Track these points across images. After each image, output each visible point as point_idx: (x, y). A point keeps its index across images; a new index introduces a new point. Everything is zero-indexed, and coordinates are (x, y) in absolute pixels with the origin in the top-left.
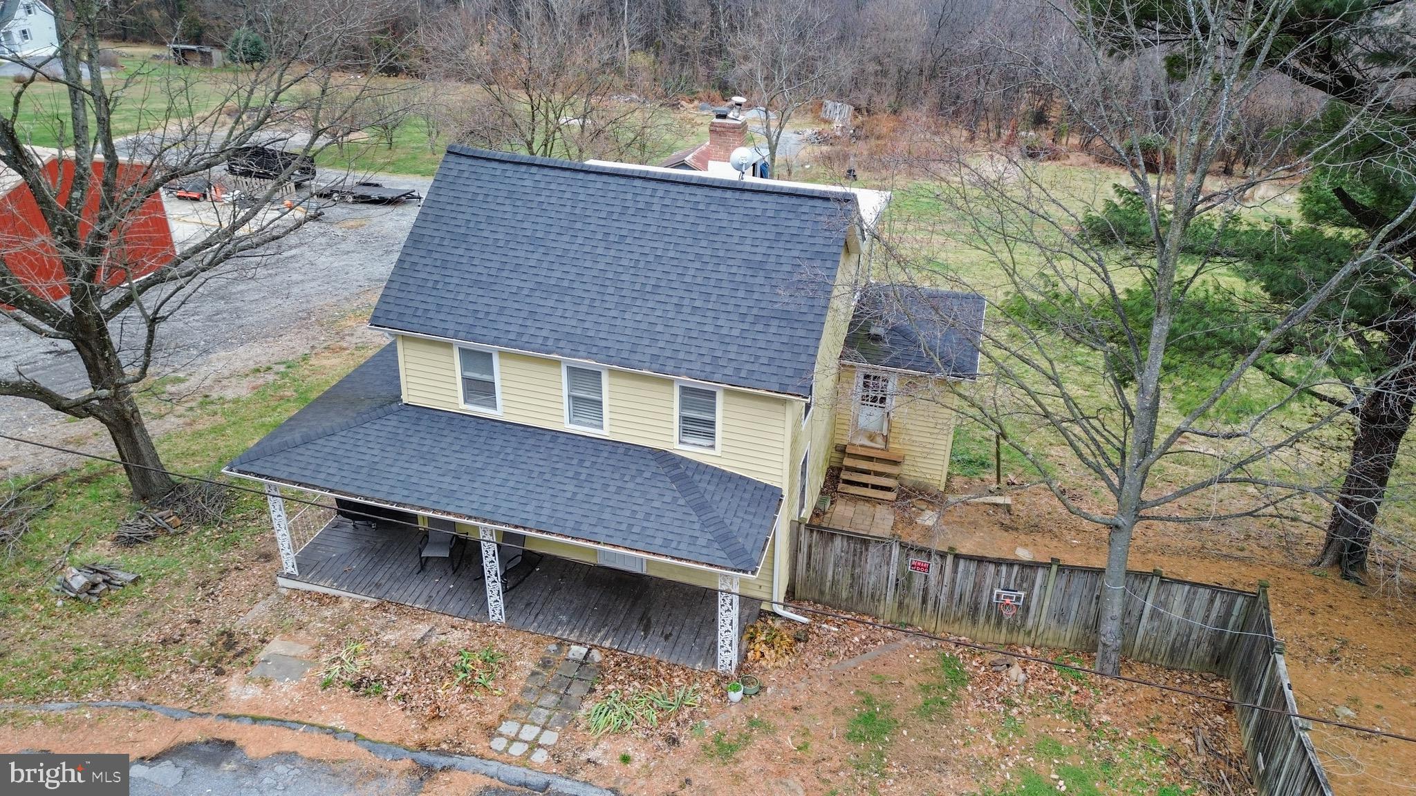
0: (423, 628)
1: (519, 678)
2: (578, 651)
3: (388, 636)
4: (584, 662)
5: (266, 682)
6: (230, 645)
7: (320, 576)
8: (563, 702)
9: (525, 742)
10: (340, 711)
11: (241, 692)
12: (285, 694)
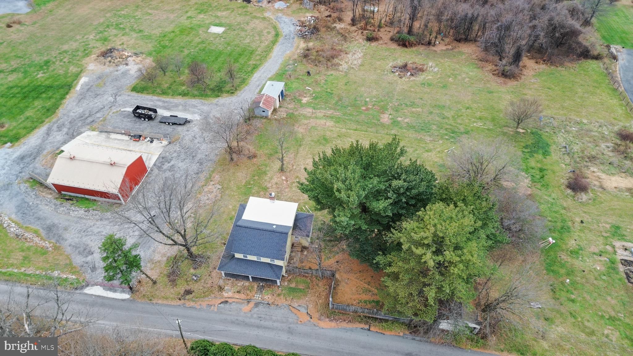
0: (242, 283)
1: (255, 289)
2: (261, 284)
3: (239, 285)
4: (262, 286)
5: (227, 293)
6: (221, 288)
7: (228, 277)
8: (261, 292)
9: (258, 297)
10: (237, 296)
11: (225, 295)
12: (230, 294)
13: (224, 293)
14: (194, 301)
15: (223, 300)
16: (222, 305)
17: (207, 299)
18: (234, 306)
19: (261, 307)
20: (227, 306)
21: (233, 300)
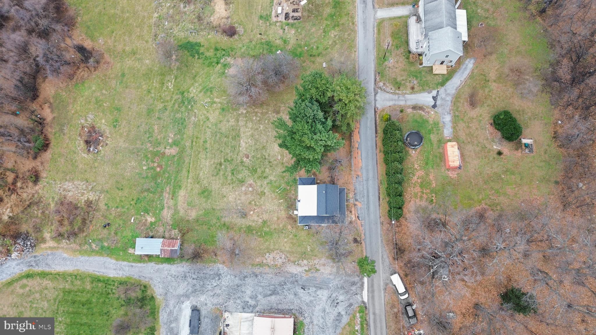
1: (347, 203)
3: (347, 213)
5: (352, 218)
6: (350, 223)
8: (348, 200)
9: (352, 201)
10: (353, 212)
11: (354, 219)
12: (353, 216)
13: (353, 220)
14: (361, 235)
15: (357, 219)
16: (360, 219)
17: (358, 228)
18: (359, 212)
19: (358, 198)
20: (360, 216)
21: (356, 213)
